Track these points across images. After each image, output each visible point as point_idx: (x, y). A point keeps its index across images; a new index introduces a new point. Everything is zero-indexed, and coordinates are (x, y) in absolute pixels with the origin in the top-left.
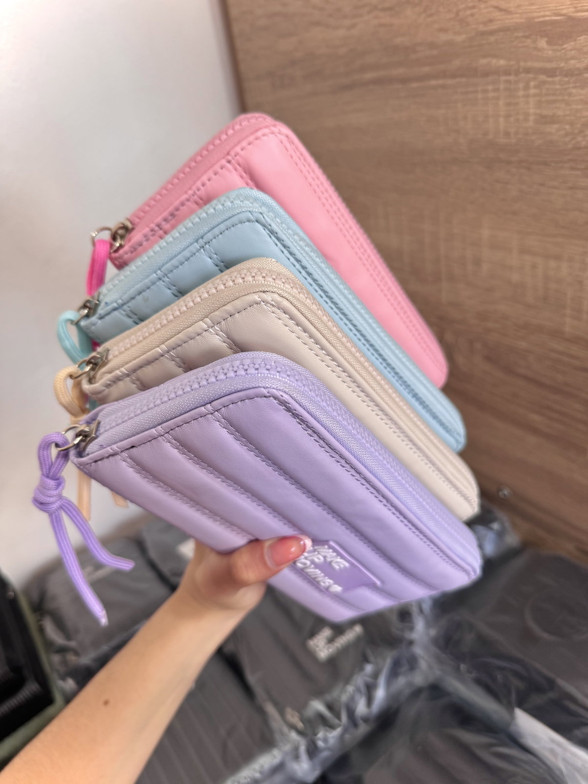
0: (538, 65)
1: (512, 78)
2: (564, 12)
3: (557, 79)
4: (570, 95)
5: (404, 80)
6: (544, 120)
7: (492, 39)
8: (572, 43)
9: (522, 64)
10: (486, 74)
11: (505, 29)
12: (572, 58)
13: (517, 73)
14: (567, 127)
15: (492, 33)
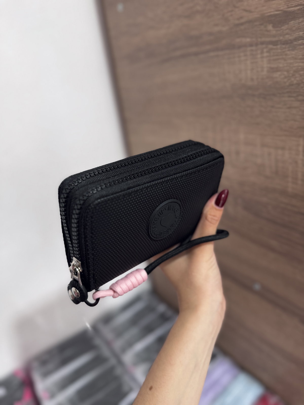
0: (268, 39)
1: (254, 48)
2: (282, 8)
3: (279, 47)
4: (286, 55)
5: (196, 54)
6: (273, 70)
7: (242, 27)
8: (286, 26)
9: (259, 40)
10: (240, 47)
11: (250, 22)
12: (287, 34)
13: (257, 45)
14: (285, 73)
15: (242, 24)
